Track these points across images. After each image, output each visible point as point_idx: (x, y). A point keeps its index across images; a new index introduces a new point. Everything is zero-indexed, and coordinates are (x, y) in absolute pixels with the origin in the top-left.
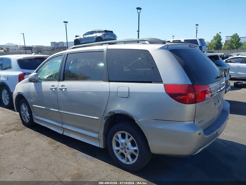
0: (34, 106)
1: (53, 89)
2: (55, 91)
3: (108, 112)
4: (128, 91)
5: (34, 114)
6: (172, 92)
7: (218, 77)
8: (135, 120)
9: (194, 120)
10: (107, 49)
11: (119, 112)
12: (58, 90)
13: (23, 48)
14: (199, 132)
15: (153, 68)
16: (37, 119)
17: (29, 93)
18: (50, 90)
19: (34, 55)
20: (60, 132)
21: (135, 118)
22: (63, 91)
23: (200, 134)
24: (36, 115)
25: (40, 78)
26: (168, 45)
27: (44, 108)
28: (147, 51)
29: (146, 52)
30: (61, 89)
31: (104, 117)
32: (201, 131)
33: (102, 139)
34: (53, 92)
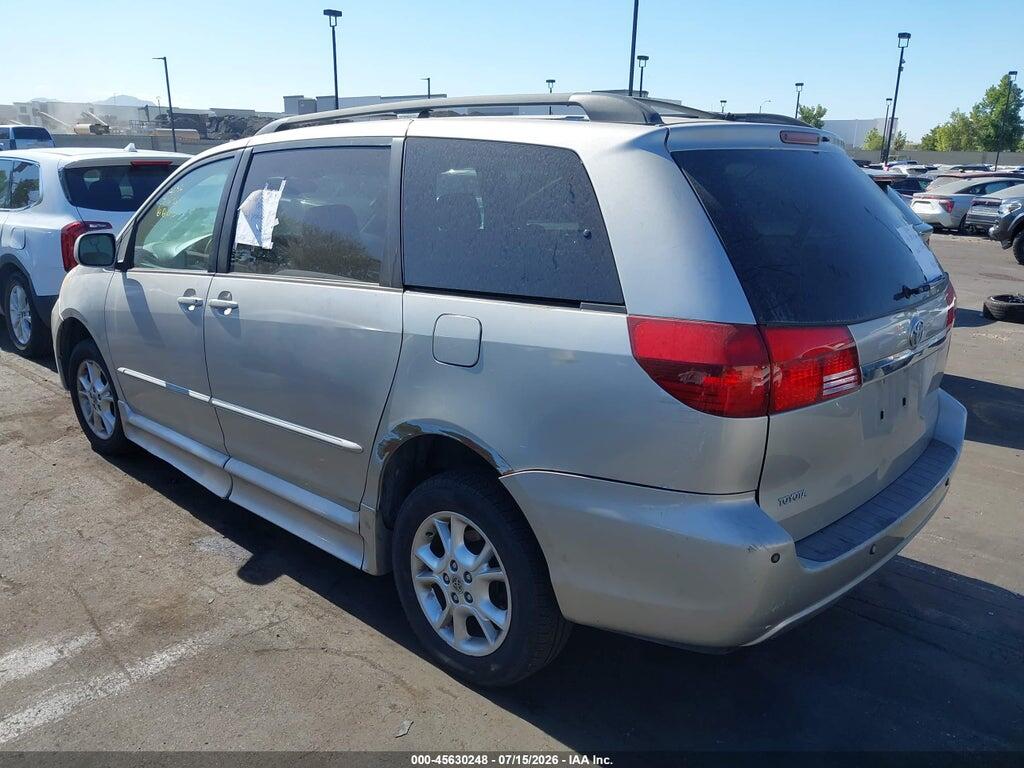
0: (123, 373)
1: (189, 305)
2: (195, 313)
3: (393, 425)
4: (478, 338)
5: (126, 406)
6: (660, 355)
7: (907, 292)
8: (501, 470)
9: (757, 492)
10: (406, 137)
11: (436, 430)
12: (208, 311)
13: (169, 119)
14: (774, 546)
15: (588, 236)
16: (137, 429)
17: (104, 316)
18: (180, 310)
19: (131, 150)
20: (218, 489)
21: (498, 461)
22: (226, 316)
23: (775, 558)
24: (135, 411)
25: (151, 255)
26: (668, 132)
27: (162, 383)
28: (571, 156)
29: (568, 161)
30: (216, 307)
31: (376, 446)
32: (785, 544)
33: (371, 535)
34: (190, 315)
